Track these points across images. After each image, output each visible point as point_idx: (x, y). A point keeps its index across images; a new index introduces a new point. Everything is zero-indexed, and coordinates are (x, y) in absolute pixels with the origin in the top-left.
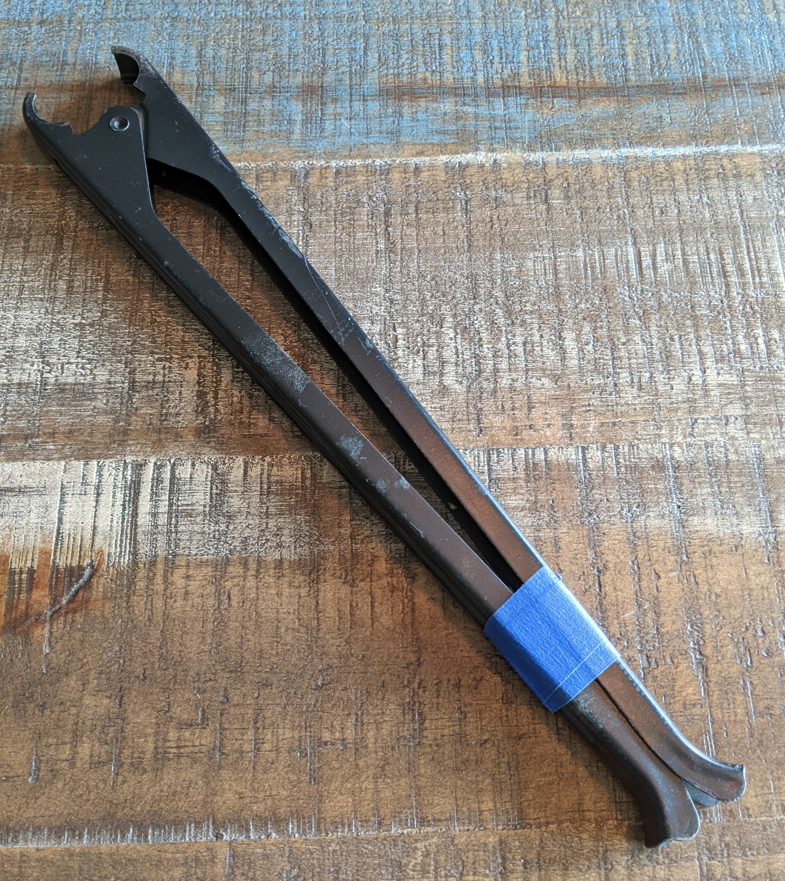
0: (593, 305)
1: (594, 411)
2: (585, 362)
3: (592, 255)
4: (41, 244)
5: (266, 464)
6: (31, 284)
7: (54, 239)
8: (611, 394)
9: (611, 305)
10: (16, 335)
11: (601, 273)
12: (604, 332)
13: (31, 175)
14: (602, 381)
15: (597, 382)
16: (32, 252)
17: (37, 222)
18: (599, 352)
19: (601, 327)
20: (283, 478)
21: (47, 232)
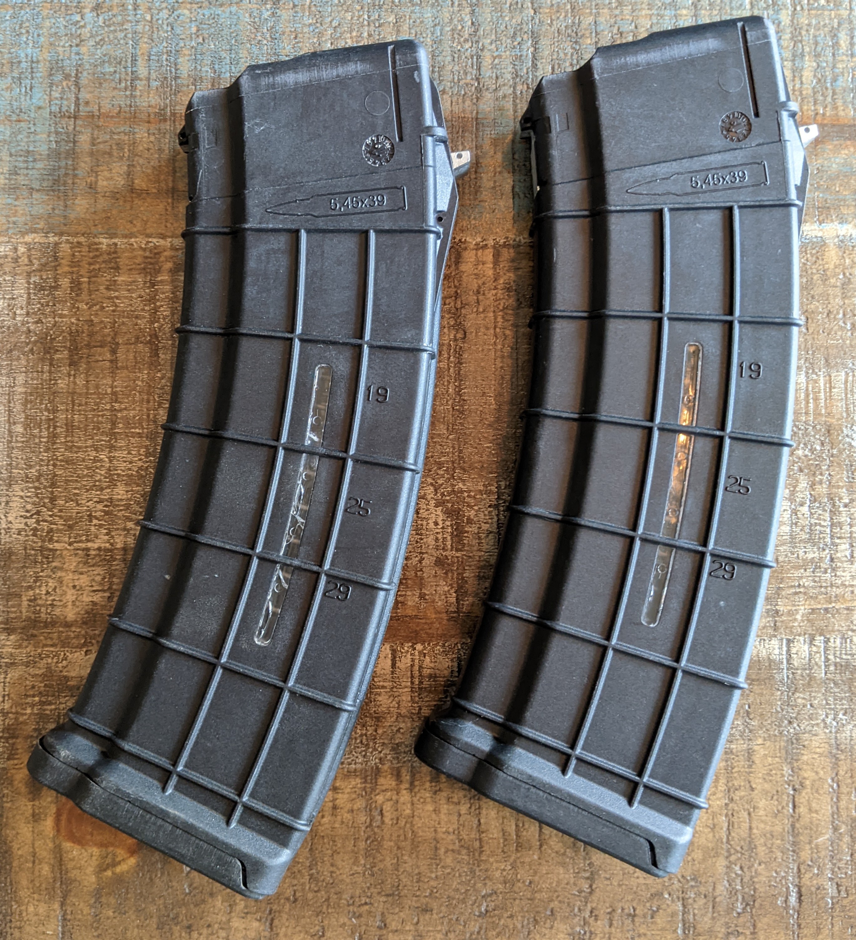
0: (812, 450)
1: (805, 593)
2: (798, 529)
3: (816, 382)
4: (131, 356)
5: (417, 653)
6: (125, 413)
7: (147, 349)
8: (826, 572)
9: (835, 451)
10: (113, 484)
11: (826, 408)
12: (822, 489)
13: (109, 254)
14: (816, 555)
15: (810, 556)
16: (122, 368)
17: (123, 323)
18: (815, 516)
19: (821, 482)
20: (437, 672)
21: (137, 338)
